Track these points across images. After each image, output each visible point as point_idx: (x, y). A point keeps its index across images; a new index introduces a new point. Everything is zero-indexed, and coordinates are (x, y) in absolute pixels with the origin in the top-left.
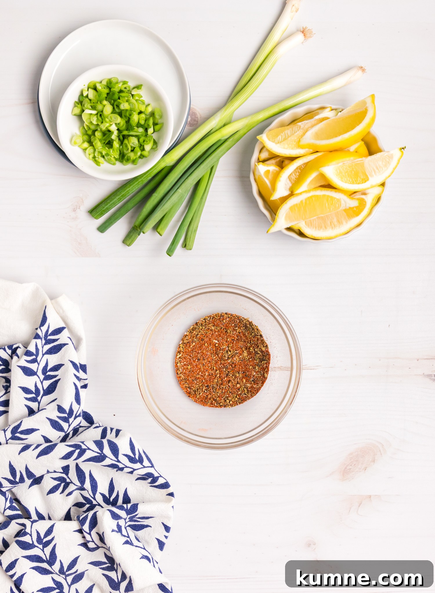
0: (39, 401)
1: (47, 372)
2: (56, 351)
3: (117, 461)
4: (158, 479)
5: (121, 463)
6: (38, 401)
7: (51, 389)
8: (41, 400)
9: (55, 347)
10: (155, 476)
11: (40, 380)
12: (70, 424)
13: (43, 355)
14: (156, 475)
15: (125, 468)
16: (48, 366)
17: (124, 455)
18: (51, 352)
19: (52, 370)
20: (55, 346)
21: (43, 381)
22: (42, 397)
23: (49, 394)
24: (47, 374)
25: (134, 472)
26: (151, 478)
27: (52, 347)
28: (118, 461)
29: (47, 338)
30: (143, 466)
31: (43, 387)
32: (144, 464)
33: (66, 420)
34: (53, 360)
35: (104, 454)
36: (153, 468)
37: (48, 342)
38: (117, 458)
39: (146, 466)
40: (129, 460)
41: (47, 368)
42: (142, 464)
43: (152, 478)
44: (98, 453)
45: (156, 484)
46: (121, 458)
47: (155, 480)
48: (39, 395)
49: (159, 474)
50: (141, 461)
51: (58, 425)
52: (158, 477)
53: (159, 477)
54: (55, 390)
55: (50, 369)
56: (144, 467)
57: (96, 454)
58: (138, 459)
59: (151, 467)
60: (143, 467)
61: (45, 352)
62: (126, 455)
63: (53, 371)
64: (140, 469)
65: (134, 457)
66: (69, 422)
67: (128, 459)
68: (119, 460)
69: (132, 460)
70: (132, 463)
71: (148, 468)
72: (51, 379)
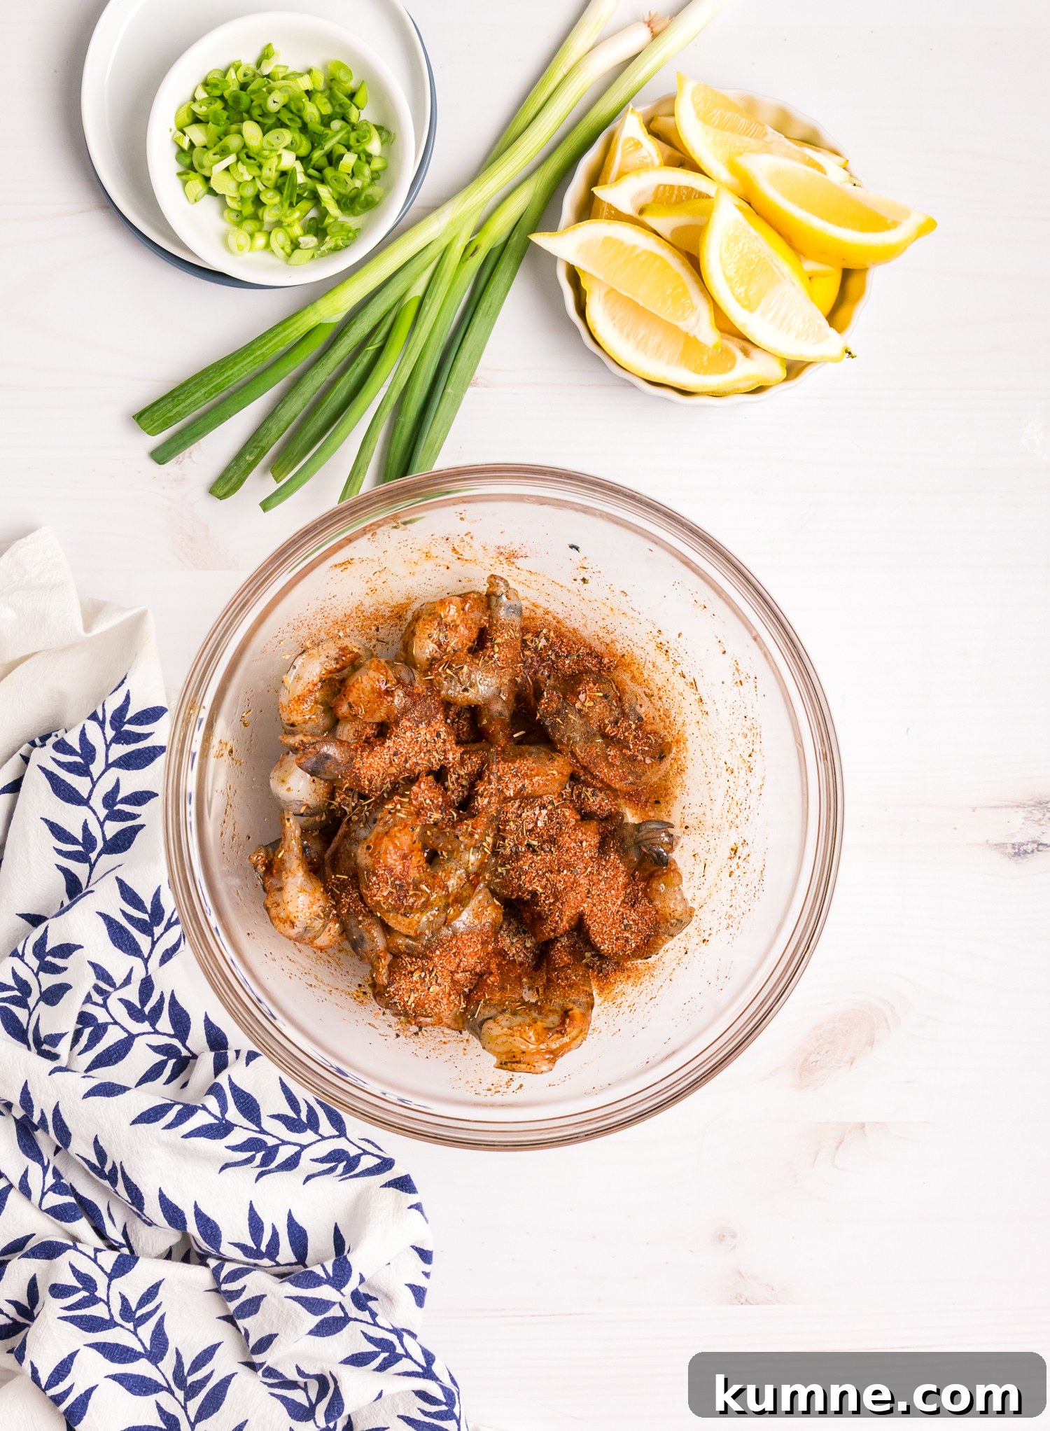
0: (93, 861)
1: (115, 805)
2: (140, 763)
3: (260, 1132)
4: (359, 1161)
5: (269, 1134)
6: (90, 863)
7: (120, 843)
8: (96, 861)
9: (139, 752)
10: (351, 1155)
11: (98, 819)
12: (155, 940)
13: (108, 766)
14: (353, 1152)
15: (280, 1148)
16: (118, 792)
17: (273, 1117)
18: (128, 762)
19: (128, 800)
20: (139, 750)
21: (104, 821)
22: (99, 855)
23: (116, 853)
24: (116, 808)
25: (302, 1153)
26: (343, 1161)
27: (133, 752)
28: (263, 1131)
29: (122, 727)
30: (321, 1135)
31: (103, 833)
32: (320, 1131)
33: (146, 928)
34: (132, 781)
35: (226, 1121)
36: (343, 1139)
37: (122, 738)
38: (258, 1124)
39: (326, 1135)
40: (286, 1126)
41: (117, 797)
42: (317, 1133)
43: (345, 1163)
44: (216, 1117)
45: (357, 1171)
46: (267, 1123)
47: (352, 1163)
48: (94, 849)
49: (359, 1148)
50: (313, 1126)
51: (128, 939)
52: (358, 1157)
53: (361, 1155)
54: (129, 847)
55: (122, 799)
56: (323, 1138)
57: (213, 1121)
58: (305, 1121)
59: (339, 1137)
60: (320, 1138)
61: (114, 761)
62: (277, 1117)
63: (131, 804)
64: (315, 1143)
65: (296, 1117)
66: (152, 935)
67: (283, 1123)
68: (265, 1129)
69: (293, 1125)
70: (294, 1132)
71: (332, 1140)
72: (124, 820)
